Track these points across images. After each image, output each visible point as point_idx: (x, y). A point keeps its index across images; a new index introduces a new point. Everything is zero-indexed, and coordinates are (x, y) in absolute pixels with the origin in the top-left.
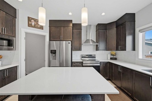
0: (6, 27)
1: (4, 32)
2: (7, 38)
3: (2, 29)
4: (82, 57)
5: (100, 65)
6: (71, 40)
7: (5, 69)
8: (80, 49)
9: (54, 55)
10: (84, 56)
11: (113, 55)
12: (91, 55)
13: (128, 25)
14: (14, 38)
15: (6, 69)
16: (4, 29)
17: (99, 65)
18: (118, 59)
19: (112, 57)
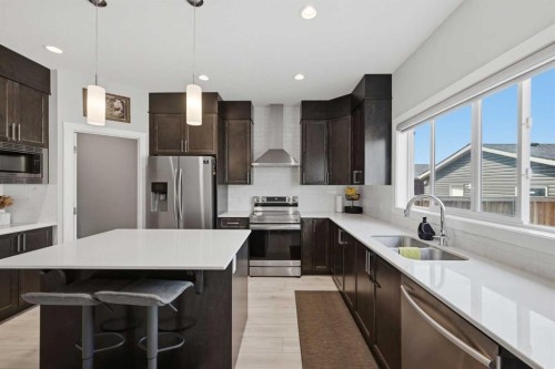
0: (21, 121)
1: (17, 137)
2: (24, 150)
3: (11, 128)
4: (256, 205)
5: (302, 227)
6: (214, 152)
7: (19, 233)
8: (245, 179)
9: (162, 197)
10: (260, 202)
11: (353, 199)
12: (284, 199)
13: (370, 109)
14: (44, 150)
15: (21, 234)
16: (17, 128)
17: (298, 227)
18: (364, 210)
19: (349, 204)
